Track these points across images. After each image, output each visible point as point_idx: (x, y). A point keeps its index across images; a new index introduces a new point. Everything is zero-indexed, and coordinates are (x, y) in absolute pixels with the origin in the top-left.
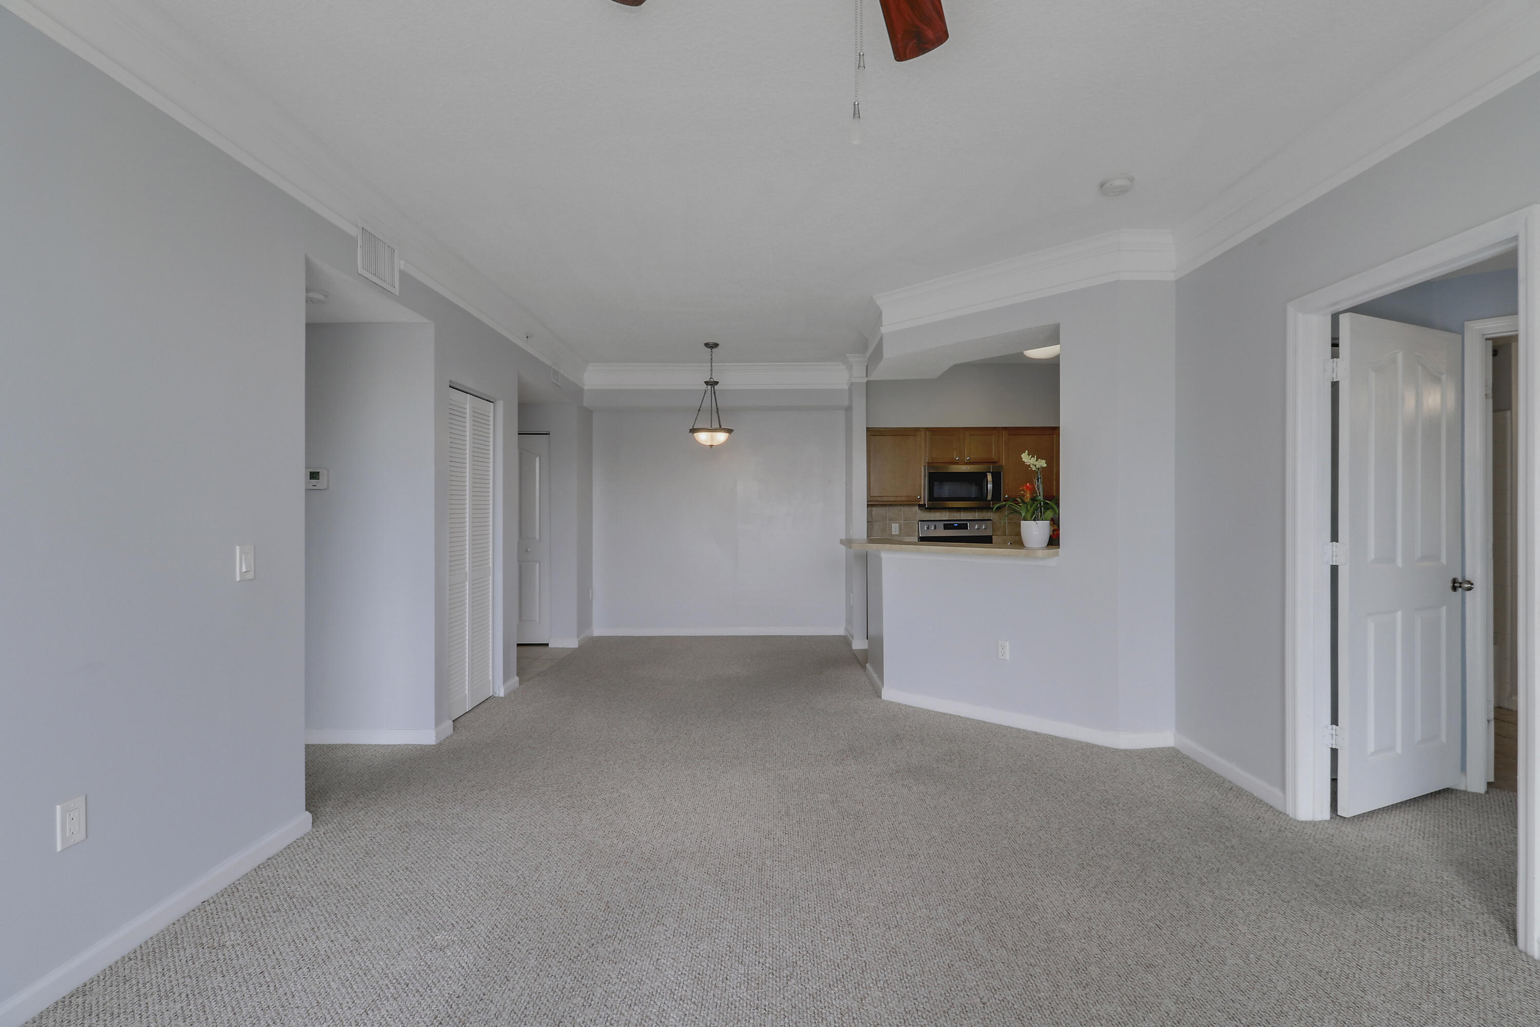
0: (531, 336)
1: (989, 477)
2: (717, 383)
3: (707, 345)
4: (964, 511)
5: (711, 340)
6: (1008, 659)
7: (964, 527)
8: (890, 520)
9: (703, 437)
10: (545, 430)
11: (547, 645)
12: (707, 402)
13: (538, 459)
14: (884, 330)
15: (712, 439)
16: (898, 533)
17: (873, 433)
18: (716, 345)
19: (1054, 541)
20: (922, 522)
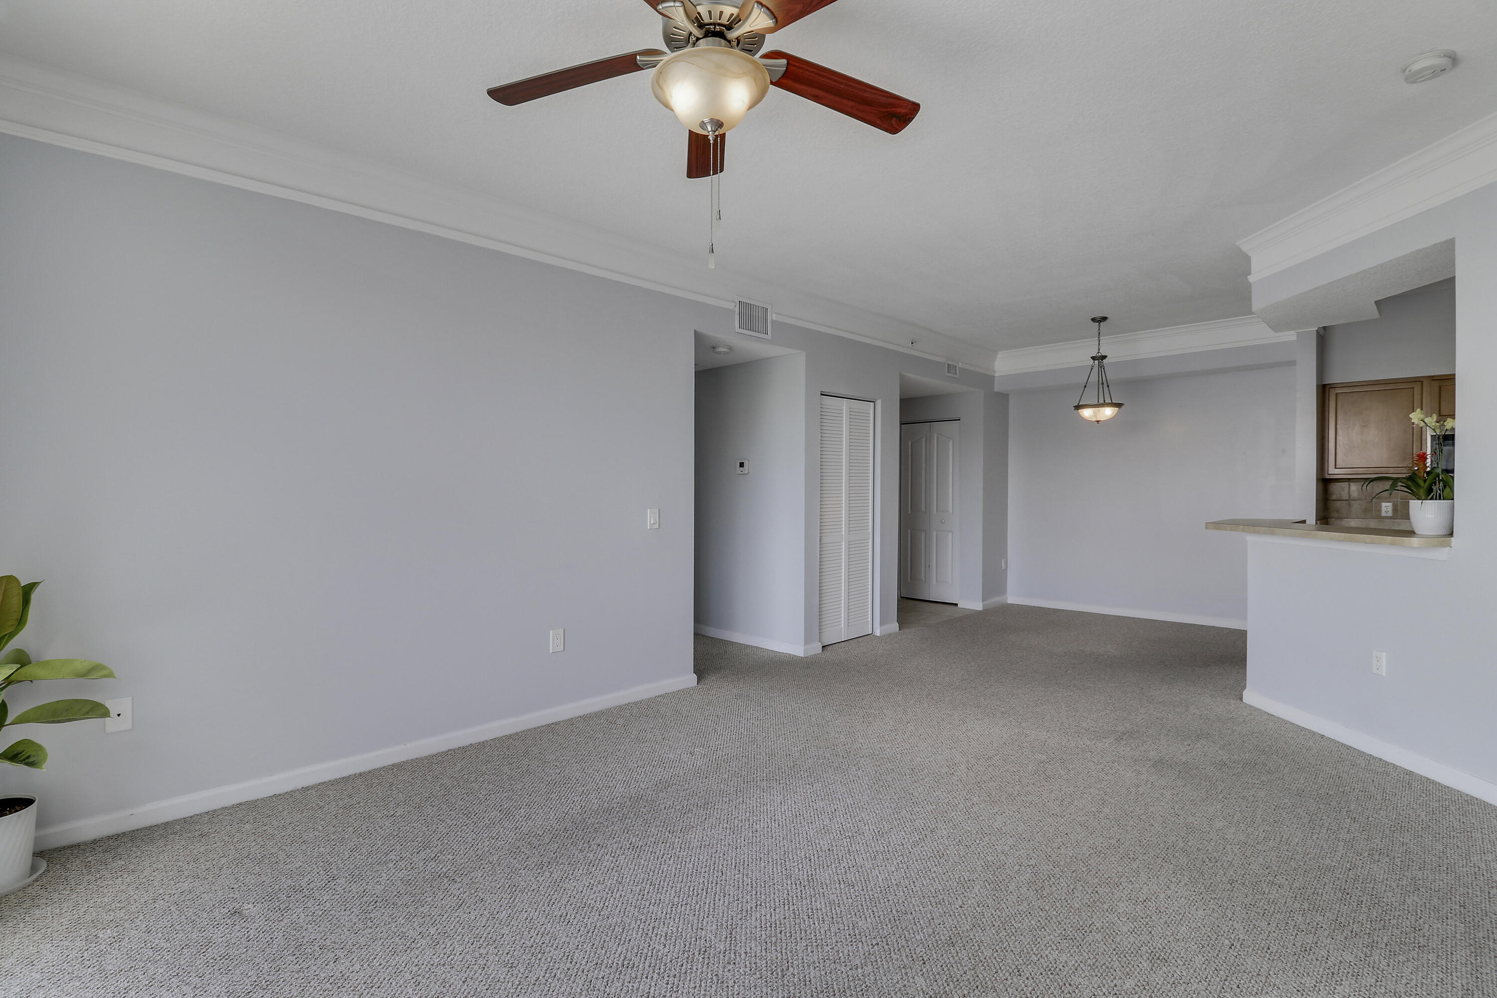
0: (915, 342)
2: (1105, 357)
3: (1093, 320)
5: (1099, 315)
6: (1384, 675)
8: (1378, 498)
9: (1089, 414)
10: (956, 417)
11: (956, 605)
12: (1094, 377)
13: (951, 443)
14: (1251, 279)
15: (1095, 415)
18: (1105, 319)
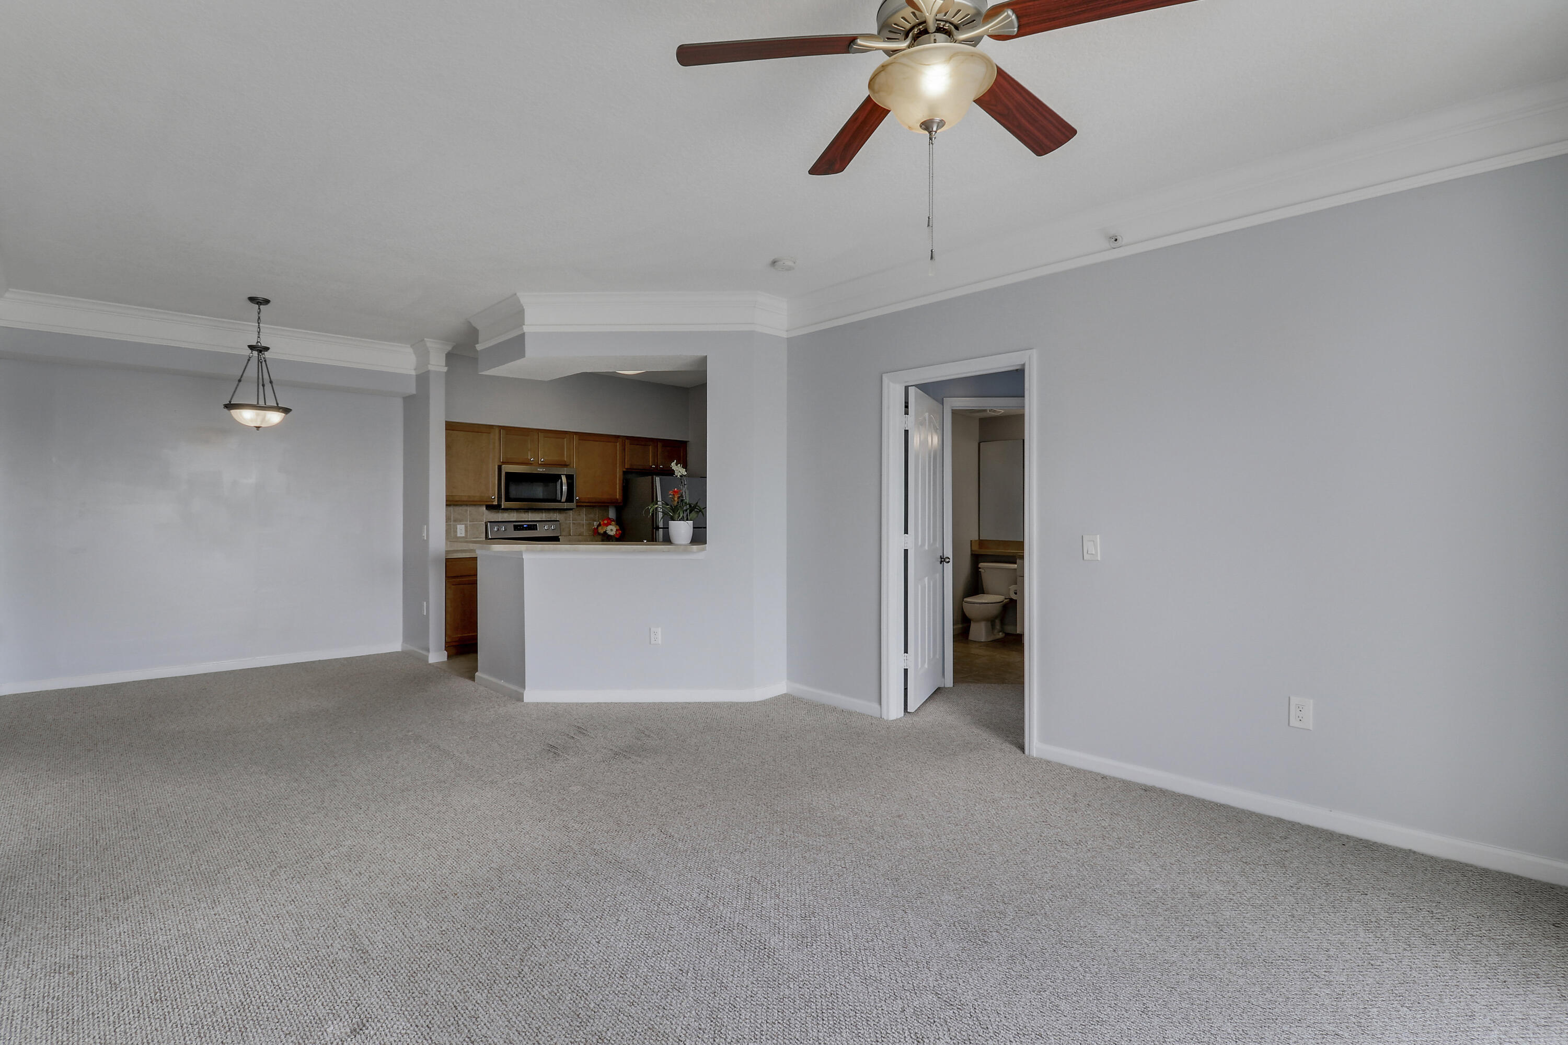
1: (564, 479)
2: (267, 349)
3: (252, 299)
4: (532, 512)
5: (261, 295)
6: (660, 642)
7: (532, 527)
8: (455, 521)
9: (247, 416)
14: (526, 329)
15: (256, 419)
16: (463, 535)
17: (451, 427)
18: (267, 302)
19: (699, 537)
20: (491, 524)
